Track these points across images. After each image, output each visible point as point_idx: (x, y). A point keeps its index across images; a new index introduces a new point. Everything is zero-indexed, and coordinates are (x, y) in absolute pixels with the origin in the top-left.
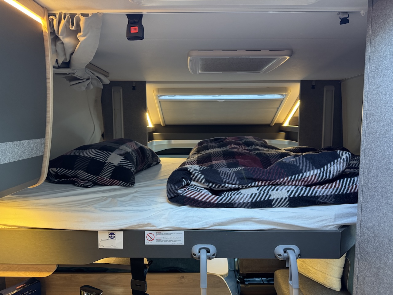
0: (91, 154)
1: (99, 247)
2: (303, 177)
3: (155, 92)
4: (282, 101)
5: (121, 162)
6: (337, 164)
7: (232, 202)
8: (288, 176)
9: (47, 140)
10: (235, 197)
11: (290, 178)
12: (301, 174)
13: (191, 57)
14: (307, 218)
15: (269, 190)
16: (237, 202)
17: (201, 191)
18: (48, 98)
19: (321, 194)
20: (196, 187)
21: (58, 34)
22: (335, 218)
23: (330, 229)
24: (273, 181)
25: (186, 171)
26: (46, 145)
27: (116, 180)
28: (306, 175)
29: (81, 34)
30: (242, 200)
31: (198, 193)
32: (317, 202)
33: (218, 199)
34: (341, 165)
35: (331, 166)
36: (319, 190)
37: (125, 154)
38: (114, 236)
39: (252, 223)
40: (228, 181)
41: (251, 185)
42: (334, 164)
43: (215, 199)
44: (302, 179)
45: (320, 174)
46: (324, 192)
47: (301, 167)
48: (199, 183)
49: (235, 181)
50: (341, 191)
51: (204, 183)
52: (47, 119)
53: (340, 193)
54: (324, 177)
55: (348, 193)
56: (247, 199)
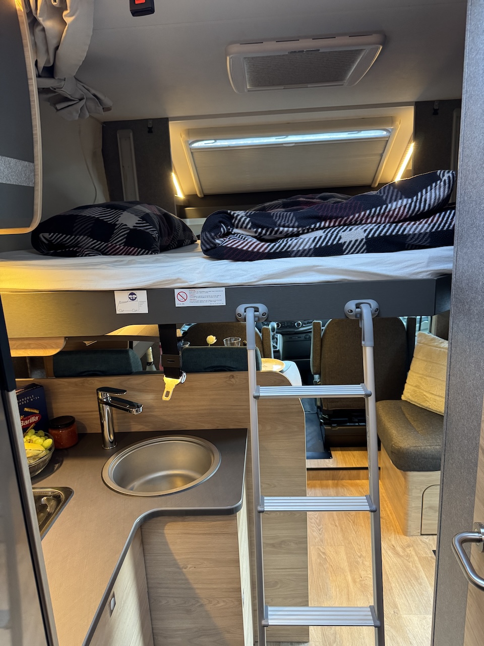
0: (95, 213)
1: (118, 312)
2: (387, 210)
3: (183, 136)
4: (388, 141)
5: (137, 223)
6: (435, 190)
7: (289, 250)
8: (365, 210)
9: (36, 167)
10: (292, 243)
11: (368, 212)
12: (384, 206)
13: (231, 56)
14: (389, 264)
15: (339, 231)
16: (295, 249)
17: (246, 239)
18: (32, 107)
19: (411, 232)
20: (240, 236)
21: (37, 14)
22: (428, 263)
23: (423, 277)
24: (345, 218)
25: (226, 215)
26: (36, 173)
27: (133, 248)
28: (392, 207)
29: (68, 11)
30: (302, 246)
31: (242, 242)
32: (407, 245)
33: (268, 246)
34: (442, 189)
35: (426, 193)
36: (409, 226)
37: (142, 214)
38: (136, 296)
39: (314, 273)
40: (282, 223)
41: (315, 226)
42: (431, 189)
43: (264, 247)
44: (386, 214)
45: (411, 204)
46: (416, 229)
47: (384, 197)
48: (243, 230)
49: (293, 222)
50: (441, 227)
51: (250, 228)
52: (34, 137)
53: (439, 229)
54: (417, 209)
55: (450, 229)
56: (309, 244)
